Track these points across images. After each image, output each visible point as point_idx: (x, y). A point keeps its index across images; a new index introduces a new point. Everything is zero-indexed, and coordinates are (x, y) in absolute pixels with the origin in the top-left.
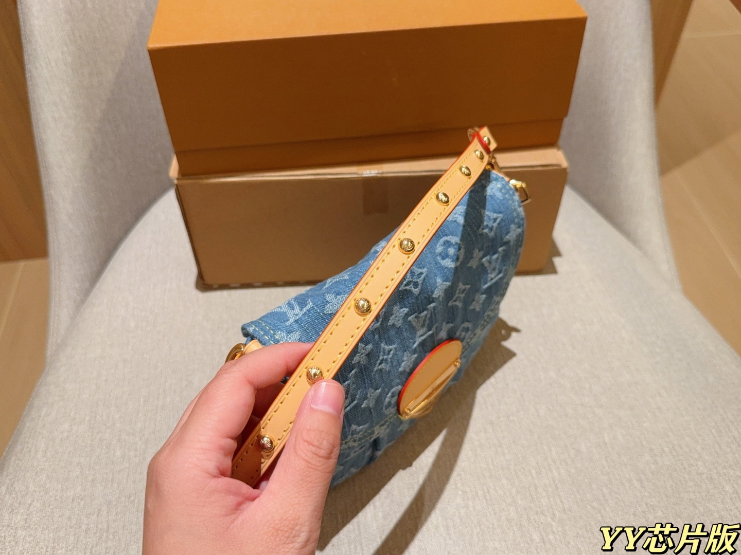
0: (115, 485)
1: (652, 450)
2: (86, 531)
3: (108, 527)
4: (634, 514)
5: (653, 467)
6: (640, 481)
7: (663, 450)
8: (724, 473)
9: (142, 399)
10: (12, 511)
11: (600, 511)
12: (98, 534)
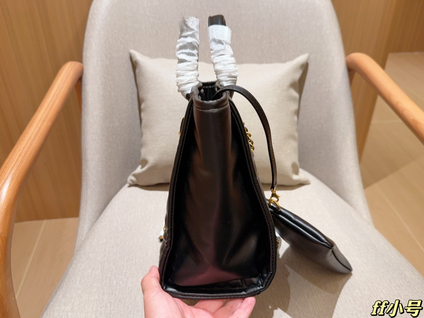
0: (113, 295)
4: (352, 314)
5: (360, 295)
8: (393, 298)
9: (125, 260)
12: (106, 315)
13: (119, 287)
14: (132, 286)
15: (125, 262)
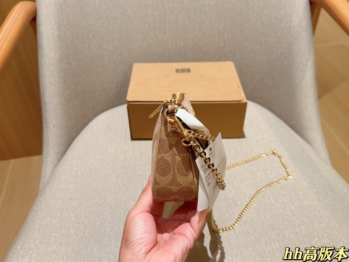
13: (76, 237)
14: (89, 236)
15: (84, 209)
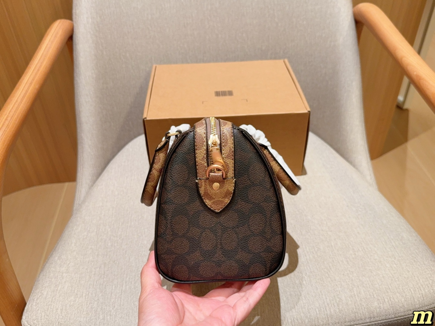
1: (353, 249)
2: (94, 274)
3: (104, 273)
6: (347, 261)
7: (359, 249)
10: (61, 266)
11: (327, 273)
